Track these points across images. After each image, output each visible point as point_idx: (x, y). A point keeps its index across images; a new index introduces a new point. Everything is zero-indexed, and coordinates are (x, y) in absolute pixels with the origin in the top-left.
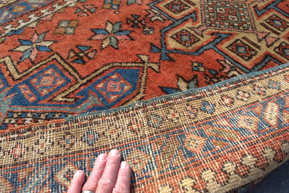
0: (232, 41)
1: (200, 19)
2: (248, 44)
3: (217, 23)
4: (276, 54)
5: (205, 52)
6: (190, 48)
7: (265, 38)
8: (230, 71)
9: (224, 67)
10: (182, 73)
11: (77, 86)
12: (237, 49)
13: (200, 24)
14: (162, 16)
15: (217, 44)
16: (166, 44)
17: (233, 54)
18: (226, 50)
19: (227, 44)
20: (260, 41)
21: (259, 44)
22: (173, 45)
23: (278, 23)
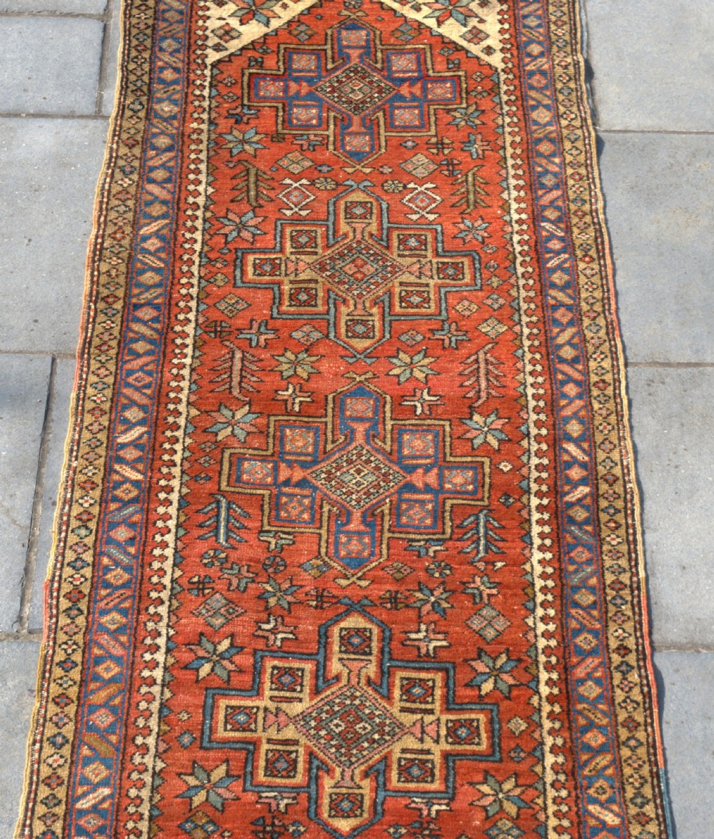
0: (395, 766)
1: (329, 761)
2: (413, 756)
3: (354, 752)
4: (453, 747)
5: (385, 807)
6: (366, 815)
7: (423, 732)
8: (429, 810)
9: (420, 810)
12: (410, 774)
13: (338, 771)
14: (284, 795)
15: (385, 784)
16: (336, 830)
17: (412, 786)
18: (401, 785)
19: (394, 775)
20: (422, 740)
21: (426, 747)
22: (344, 825)
23: (417, 691)
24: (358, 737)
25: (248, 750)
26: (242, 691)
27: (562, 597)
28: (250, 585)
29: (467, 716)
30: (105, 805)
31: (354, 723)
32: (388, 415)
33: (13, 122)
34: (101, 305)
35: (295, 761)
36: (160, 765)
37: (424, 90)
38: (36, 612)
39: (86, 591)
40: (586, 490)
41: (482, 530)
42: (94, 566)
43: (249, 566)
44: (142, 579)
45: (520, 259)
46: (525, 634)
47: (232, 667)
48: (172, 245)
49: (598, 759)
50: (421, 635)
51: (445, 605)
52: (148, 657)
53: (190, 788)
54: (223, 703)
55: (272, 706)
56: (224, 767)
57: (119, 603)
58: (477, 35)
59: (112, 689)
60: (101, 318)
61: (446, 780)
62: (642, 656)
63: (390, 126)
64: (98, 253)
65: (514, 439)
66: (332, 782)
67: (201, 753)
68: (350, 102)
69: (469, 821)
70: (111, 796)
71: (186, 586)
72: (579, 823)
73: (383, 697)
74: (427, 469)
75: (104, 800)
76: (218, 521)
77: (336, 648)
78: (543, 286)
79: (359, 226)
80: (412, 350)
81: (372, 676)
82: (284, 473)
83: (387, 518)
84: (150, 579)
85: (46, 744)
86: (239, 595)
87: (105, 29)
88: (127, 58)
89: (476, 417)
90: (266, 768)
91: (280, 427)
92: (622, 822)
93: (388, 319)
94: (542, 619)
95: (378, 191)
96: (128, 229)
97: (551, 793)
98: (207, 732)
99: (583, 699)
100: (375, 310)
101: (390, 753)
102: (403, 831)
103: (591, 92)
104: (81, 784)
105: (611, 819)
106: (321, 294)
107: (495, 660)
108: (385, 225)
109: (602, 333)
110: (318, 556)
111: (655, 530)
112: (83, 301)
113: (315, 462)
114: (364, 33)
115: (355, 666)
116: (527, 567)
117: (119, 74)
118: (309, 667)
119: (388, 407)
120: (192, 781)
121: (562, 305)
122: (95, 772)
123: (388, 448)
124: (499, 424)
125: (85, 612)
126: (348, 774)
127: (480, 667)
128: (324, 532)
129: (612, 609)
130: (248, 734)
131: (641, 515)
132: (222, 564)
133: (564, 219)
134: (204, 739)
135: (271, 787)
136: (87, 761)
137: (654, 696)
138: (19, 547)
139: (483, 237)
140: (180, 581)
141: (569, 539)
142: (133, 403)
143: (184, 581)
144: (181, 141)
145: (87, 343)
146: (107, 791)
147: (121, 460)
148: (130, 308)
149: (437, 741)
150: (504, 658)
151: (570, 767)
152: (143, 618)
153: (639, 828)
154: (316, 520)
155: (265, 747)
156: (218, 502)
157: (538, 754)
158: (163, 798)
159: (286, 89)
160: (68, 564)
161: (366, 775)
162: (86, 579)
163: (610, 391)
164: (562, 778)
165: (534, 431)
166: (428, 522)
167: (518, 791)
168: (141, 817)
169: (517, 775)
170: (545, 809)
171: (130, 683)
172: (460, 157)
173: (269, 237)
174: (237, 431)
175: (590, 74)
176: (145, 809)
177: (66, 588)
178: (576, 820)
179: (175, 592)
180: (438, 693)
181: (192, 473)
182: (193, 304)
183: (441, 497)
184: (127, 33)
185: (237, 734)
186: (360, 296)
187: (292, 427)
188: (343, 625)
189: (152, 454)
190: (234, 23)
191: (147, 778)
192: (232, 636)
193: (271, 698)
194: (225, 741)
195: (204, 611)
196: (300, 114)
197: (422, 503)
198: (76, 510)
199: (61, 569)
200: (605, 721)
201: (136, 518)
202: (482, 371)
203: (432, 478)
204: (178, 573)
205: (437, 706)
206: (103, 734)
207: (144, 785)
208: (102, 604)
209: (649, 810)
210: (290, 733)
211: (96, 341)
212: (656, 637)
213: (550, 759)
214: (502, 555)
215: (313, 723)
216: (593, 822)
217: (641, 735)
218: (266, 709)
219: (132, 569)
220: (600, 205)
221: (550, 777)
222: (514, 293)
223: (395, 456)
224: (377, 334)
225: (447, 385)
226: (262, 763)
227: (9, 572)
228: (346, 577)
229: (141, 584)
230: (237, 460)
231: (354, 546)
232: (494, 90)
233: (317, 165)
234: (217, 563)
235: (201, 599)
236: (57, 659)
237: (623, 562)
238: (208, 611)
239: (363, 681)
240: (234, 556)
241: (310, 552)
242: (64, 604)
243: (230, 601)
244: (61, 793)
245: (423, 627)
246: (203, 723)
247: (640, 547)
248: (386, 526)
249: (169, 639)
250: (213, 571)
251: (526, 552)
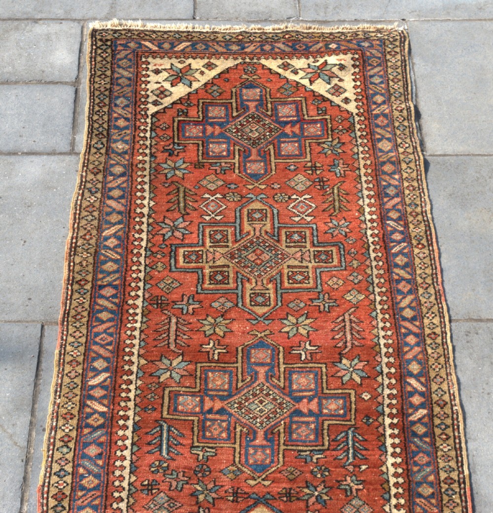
27: (409, 490)
28: (185, 486)
32: (281, 360)
33: (12, 159)
34: (76, 287)
37: (302, 129)
38: (32, 509)
39: (68, 493)
40: (425, 412)
41: (350, 443)
42: (73, 474)
43: (184, 472)
44: (108, 483)
45: (372, 247)
48: (125, 243)
51: (325, 498)
57: (92, 501)
58: (337, 90)
60: (76, 296)
63: (278, 155)
64: (74, 250)
65: (371, 376)
68: (249, 139)
71: (140, 487)
74: (310, 399)
76: (161, 440)
78: (389, 266)
79: (258, 227)
80: (297, 313)
82: (208, 405)
83: (282, 435)
84: (113, 483)
86: (178, 494)
87: (76, 92)
88: (92, 112)
89: (344, 361)
91: (204, 371)
93: (279, 292)
94: (396, 506)
95: (271, 201)
96: (94, 232)
100: (270, 286)
103: (420, 128)
106: (232, 275)
108: (276, 225)
109: (433, 299)
110: (234, 464)
111: (475, 440)
112: (63, 284)
113: (230, 396)
114: (258, 90)
116: (384, 469)
117: (86, 124)
119: (281, 355)
121: (403, 279)
123: (282, 385)
124: (361, 365)
125: (67, 508)
128: (237, 446)
129: (446, 498)
131: (465, 429)
132: (165, 471)
133: (402, 218)
138: (19, 462)
139: (346, 232)
140: (135, 484)
141: (413, 448)
142: (100, 356)
143: (138, 484)
144: (131, 170)
145: (66, 314)
147: (91, 398)
148: (97, 288)
154: (231, 438)
156: (161, 426)
159: (204, 131)
160: (55, 474)
162: (68, 484)
163: (439, 340)
165: (386, 370)
166: (312, 437)
172: (328, 176)
173: (194, 235)
174: (174, 375)
175: (418, 115)
177: (53, 491)
179: (131, 492)
181: (143, 406)
182: (141, 284)
183: (321, 419)
184: (92, 94)
186: (260, 276)
187: (213, 371)
189: (113, 392)
190: (167, 85)
195: (152, 506)
196: (215, 148)
197: (307, 424)
198: (60, 434)
199: (50, 477)
201: (102, 439)
202: (348, 328)
203: (314, 406)
204: (133, 478)
208: (79, 502)
211: (73, 313)
214: (365, 460)
219: (100, 476)
220: (428, 207)
222: (369, 271)
223: (286, 390)
224: (273, 303)
225: (323, 338)
227: (12, 480)
228: (254, 479)
229: (107, 487)
230: (175, 396)
231: (259, 456)
232: (351, 128)
233: (227, 184)
234: (161, 471)
235: (150, 497)
237: (453, 464)
238: (155, 505)
240: (173, 465)
241: (228, 461)
242: (52, 503)
243: (171, 498)
247: (464, 453)
248: (282, 441)
250: (159, 476)
251: (383, 458)
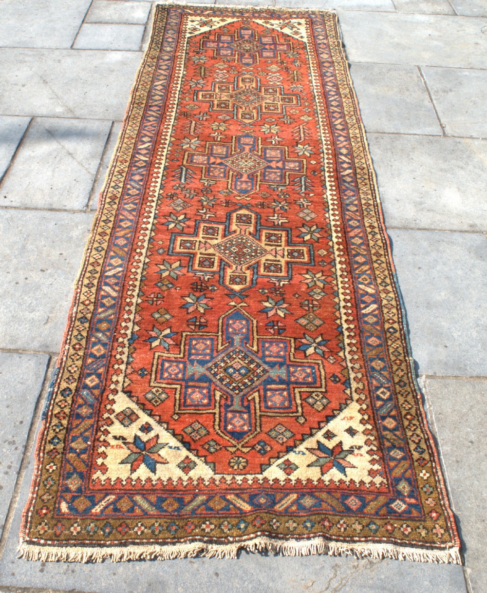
0: (262, 266)
1: (230, 263)
2: (272, 262)
3: (242, 259)
4: (291, 259)
5: (257, 281)
6: (248, 284)
7: (276, 253)
8: (279, 283)
9: (275, 283)
10: (260, 299)
11: (220, 338)
12: (269, 269)
13: (234, 267)
14: (207, 274)
15: (257, 273)
16: (232, 290)
17: (271, 274)
18: (265, 273)
19: (262, 269)
20: (276, 256)
21: (277, 259)
22: (237, 288)
23: (273, 238)
24: (244, 254)
25: (191, 257)
26: (189, 234)
27: (341, 207)
28: (194, 197)
29: (298, 248)
30: (120, 274)
31: (242, 249)
32: (260, 143)
33: (105, 52)
34: (135, 105)
35: (213, 262)
36: (147, 260)
37: (275, 47)
38: (95, 203)
39: (119, 197)
40: (351, 171)
41: (303, 183)
42: (123, 188)
43: (195, 190)
44: (145, 193)
45: (317, 97)
46: (325, 219)
47: (185, 225)
48: (167, 89)
49: (363, 267)
50: (275, 218)
51: (286, 208)
52: (145, 220)
53: (161, 270)
54: (179, 239)
55: (203, 241)
56: (179, 263)
57: (134, 201)
58: (296, 33)
59: (128, 231)
60: (135, 109)
61: (288, 272)
62: (381, 229)
63: (261, 56)
64: (136, 89)
65: (317, 154)
66: (231, 271)
67: (167, 257)
68: (244, 49)
69: (300, 288)
70: (123, 271)
72: (355, 292)
73: (257, 239)
74: (278, 162)
75: (119, 272)
76: (181, 175)
77: (234, 220)
78: (327, 105)
79: (247, 85)
80: (271, 124)
81: (252, 232)
82: (212, 160)
83: (259, 177)
84: (148, 193)
85: (93, 250)
86: (190, 200)
87: (145, 28)
88: (154, 34)
89: (299, 146)
90: (199, 264)
91: (212, 146)
92: (376, 292)
93: (260, 114)
94: (332, 215)
95: (256, 75)
96: (149, 83)
97: (340, 279)
98: (171, 249)
99: (353, 244)
100: (254, 111)
101: (260, 260)
102: (266, 291)
103: (345, 51)
104: (108, 266)
105: (370, 290)
106: (231, 105)
107: (310, 228)
108: (259, 85)
109: (354, 121)
110: (227, 188)
111: (383, 187)
112: (128, 104)
113: (227, 157)
114: (250, 31)
115: (244, 228)
116: (325, 196)
117: (150, 39)
118: (221, 227)
119: (260, 141)
120: (162, 267)
121: (336, 112)
122: (116, 262)
123: (260, 154)
124: (310, 148)
125: (117, 203)
126: (239, 267)
127: (303, 230)
128: (230, 181)
129: (365, 213)
130: (191, 251)
131: (377, 180)
133: (336, 85)
134: (169, 251)
135: (201, 271)
136: (112, 257)
137: (388, 245)
138: (90, 181)
141: (344, 188)
142: (146, 135)
143: (164, 195)
144: (173, 59)
145: (128, 117)
146: (120, 269)
147: (139, 154)
148: (148, 107)
149: (283, 257)
150: (315, 227)
151: (349, 269)
152: (144, 206)
153: (385, 295)
154: (226, 175)
155: (199, 256)
156: (182, 169)
157: (333, 264)
158: (147, 273)
159: (218, 45)
160: (112, 188)
161: (248, 268)
162: (119, 192)
163: (359, 140)
164: (345, 274)
165: (325, 151)
166: (278, 179)
167: (324, 278)
168: (136, 280)
169: (323, 272)
170: (337, 285)
171: (136, 229)
172: (289, 66)
173: (210, 87)
174: (192, 146)
175: (344, 46)
176: (139, 277)
177: (109, 195)
178: (353, 291)
179: (160, 198)
180: (283, 239)
181: (171, 158)
182: (175, 106)
183: (284, 171)
184: (154, 29)
185: (186, 250)
186: (248, 106)
187: (217, 145)
188: (238, 213)
189: (153, 152)
190: (198, 27)
191: (141, 265)
192: (185, 214)
193: (203, 238)
194: (179, 253)
195: (172, 205)
196: (223, 52)
197: (275, 173)
198: (117, 169)
199: (108, 188)
200: (365, 253)
201: (144, 173)
202: (302, 132)
203: (280, 165)
204: (162, 191)
205: (283, 244)
206: (121, 248)
207: (139, 268)
208: (126, 201)
209: (389, 288)
210: (211, 251)
211: (132, 116)
212: (386, 224)
213: (338, 266)
214: (313, 191)
215: (223, 248)
216: (361, 292)
217: (383, 259)
218: (200, 242)
220: (351, 83)
221: (339, 273)
222: (315, 107)
223: (263, 157)
224: (255, 118)
225: (287, 135)
226: (197, 262)
227: (84, 189)
228: (240, 196)
229: (144, 195)
230: (191, 156)
231: (244, 186)
232: (305, 48)
233: (230, 67)
234: (180, 189)
235: (172, 201)
236: (102, 219)
237: (370, 197)
239: (247, 233)
240: (187, 186)
241: (223, 187)
242: (108, 200)
243: (185, 202)
244: (98, 269)
245: (276, 215)
246: (170, 246)
247: (377, 192)
248: (259, 180)
249: (155, 214)
250: (178, 191)
251: (324, 191)
